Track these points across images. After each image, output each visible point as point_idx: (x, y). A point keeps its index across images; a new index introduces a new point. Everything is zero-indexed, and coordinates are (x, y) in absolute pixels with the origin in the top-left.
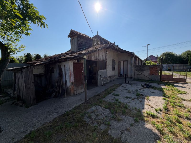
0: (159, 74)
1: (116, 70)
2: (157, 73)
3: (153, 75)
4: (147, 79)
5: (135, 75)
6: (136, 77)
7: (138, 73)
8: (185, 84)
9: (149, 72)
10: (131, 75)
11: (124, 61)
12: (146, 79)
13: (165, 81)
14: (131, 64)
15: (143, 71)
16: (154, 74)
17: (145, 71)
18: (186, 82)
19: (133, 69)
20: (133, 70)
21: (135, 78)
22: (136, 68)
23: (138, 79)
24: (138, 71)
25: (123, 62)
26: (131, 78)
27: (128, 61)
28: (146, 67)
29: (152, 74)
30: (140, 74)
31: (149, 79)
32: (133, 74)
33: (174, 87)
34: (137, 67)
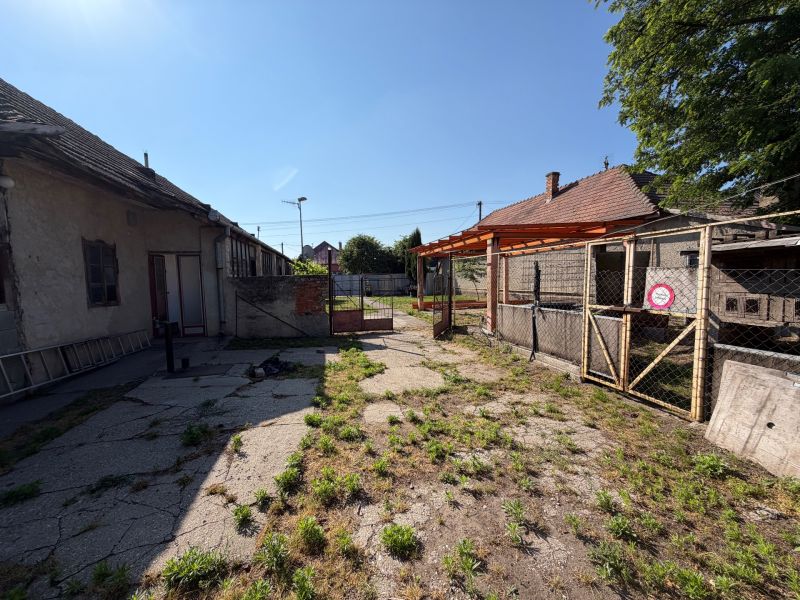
0: (325, 311)
1: (123, 300)
2: (319, 304)
3: (307, 314)
4: (287, 332)
5: (240, 321)
6: (242, 332)
7: (252, 310)
8: (391, 336)
9: (292, 306)
10: (222, 323)
11: (179, 255)
12: (285, 335)
13: (345, 334)
14: (218, 270)
15: (270, 299)
16: (310, 311)
17: (278, 302)
18: (392, 329)
19: (229, 292)
20: (230, 298)
21: (240, 334)
22: (239, 287)
23: (253, 339)
24: (252, 303)
25: (174, 257)
26: (221, 336)
27: (198, 254)
28: (282, 285)
29: (303, 310)
30: (260, 313)
31: (294, 333)
32: (230, 316)
33: (362, 350)
34: (244, 286)
